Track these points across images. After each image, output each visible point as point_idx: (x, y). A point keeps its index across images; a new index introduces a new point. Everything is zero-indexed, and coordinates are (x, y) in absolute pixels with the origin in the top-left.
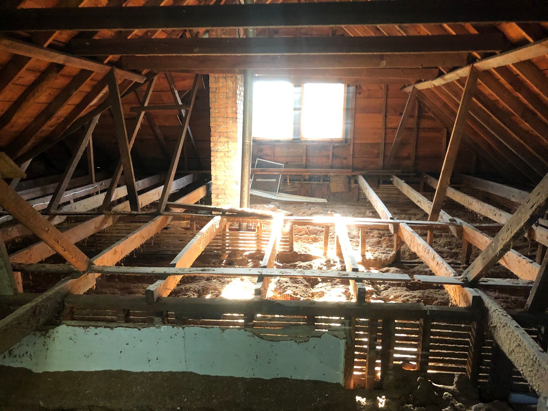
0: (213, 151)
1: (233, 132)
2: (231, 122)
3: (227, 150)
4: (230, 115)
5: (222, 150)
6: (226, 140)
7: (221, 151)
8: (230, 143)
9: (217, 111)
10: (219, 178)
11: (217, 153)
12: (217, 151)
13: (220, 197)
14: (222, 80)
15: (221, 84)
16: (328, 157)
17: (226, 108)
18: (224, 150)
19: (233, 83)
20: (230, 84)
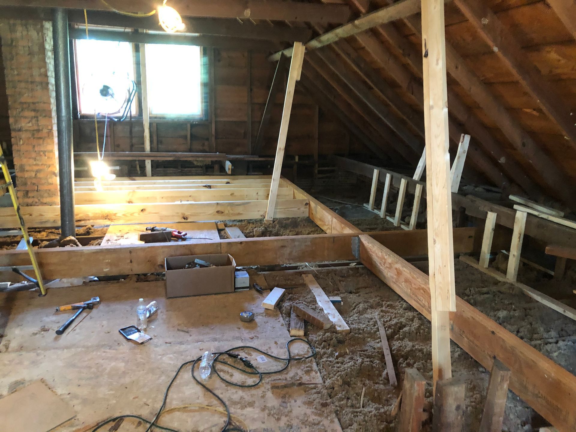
0: (15, 130)
1: (44, 103)
2: (39, 88)
3: (36, 128)
4: (38, 79)
5: (28, 129)
6: (33, 114)
7: (26, 131)
8: (40, 118)
9: (16, 73)
10: (27, 168)
11: (21, 133)
12: (20, 130)
13: (30, 195)
14: (19, 28)
15: (18, 34)
16: (185, 137)
17: (30, 68)
18: (31, 129)
19: (38, 34)
20: (33, 34)
